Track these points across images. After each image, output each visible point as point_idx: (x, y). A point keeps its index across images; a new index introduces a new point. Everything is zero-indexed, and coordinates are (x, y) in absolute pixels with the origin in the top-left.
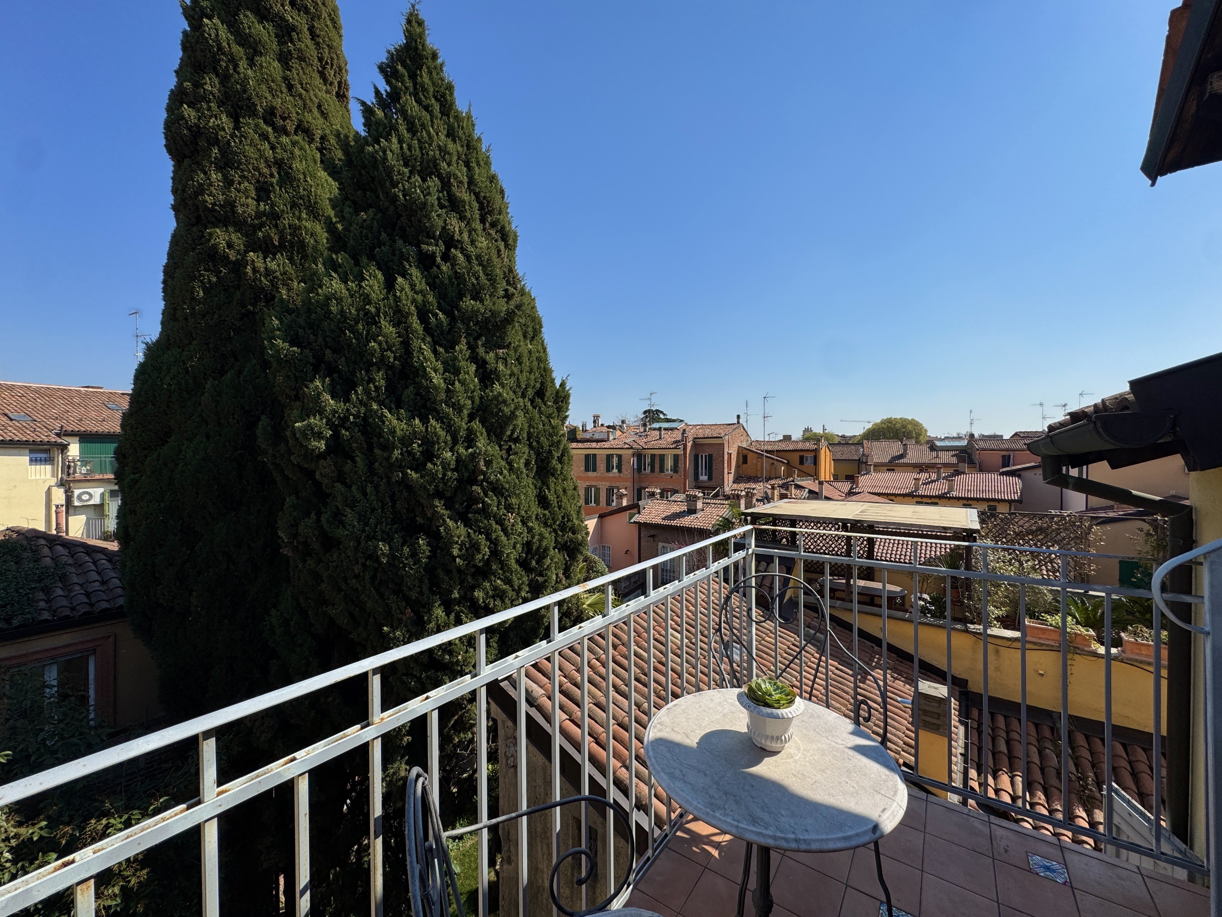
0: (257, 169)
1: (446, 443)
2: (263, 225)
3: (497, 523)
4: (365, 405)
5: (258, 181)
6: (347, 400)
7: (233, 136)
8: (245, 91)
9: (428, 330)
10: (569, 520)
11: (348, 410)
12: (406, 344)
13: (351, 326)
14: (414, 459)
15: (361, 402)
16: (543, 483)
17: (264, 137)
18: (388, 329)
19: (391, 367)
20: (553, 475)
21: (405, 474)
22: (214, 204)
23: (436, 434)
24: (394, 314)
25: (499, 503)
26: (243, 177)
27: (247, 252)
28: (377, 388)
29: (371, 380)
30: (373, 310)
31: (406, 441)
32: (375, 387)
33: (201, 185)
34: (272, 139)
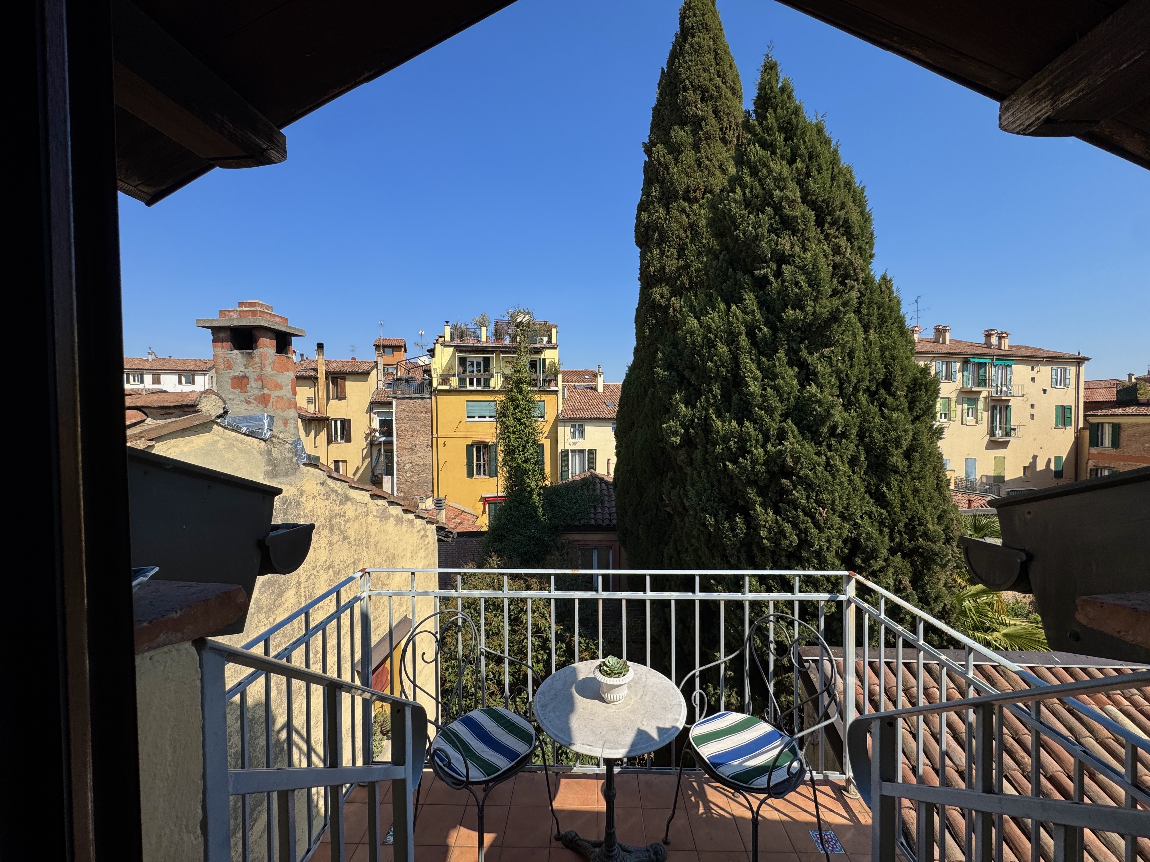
0: (678, 237)
1: (757, 441)
2: (680, 276)
3: (806, 514)
4: (707, 410)
5: (679, 245)
6: (694, 407)
7: (666, 219)
8: (672, 185)
9: (754, 343)
10: (921, 524)
11: (694, 414)
12: (735, 358)
14: (731, 453)
15: (703, 407)
16: (881, 479)
17: (683, 211)
18: (723, 349)
19: (725, 378)
20: (896, 472)
21: (725, 465)
22: (654, 272)
23: (748, 433)
24: (728, 336)
25: (808, 497)
26: (670, 246)
27: (671, 298)
28: (715, 397)
29: (711, 391)
30: (712, 336)
31: (725, 439)
32: (713, 395)
33: (649, 261)
34: (688, 210)
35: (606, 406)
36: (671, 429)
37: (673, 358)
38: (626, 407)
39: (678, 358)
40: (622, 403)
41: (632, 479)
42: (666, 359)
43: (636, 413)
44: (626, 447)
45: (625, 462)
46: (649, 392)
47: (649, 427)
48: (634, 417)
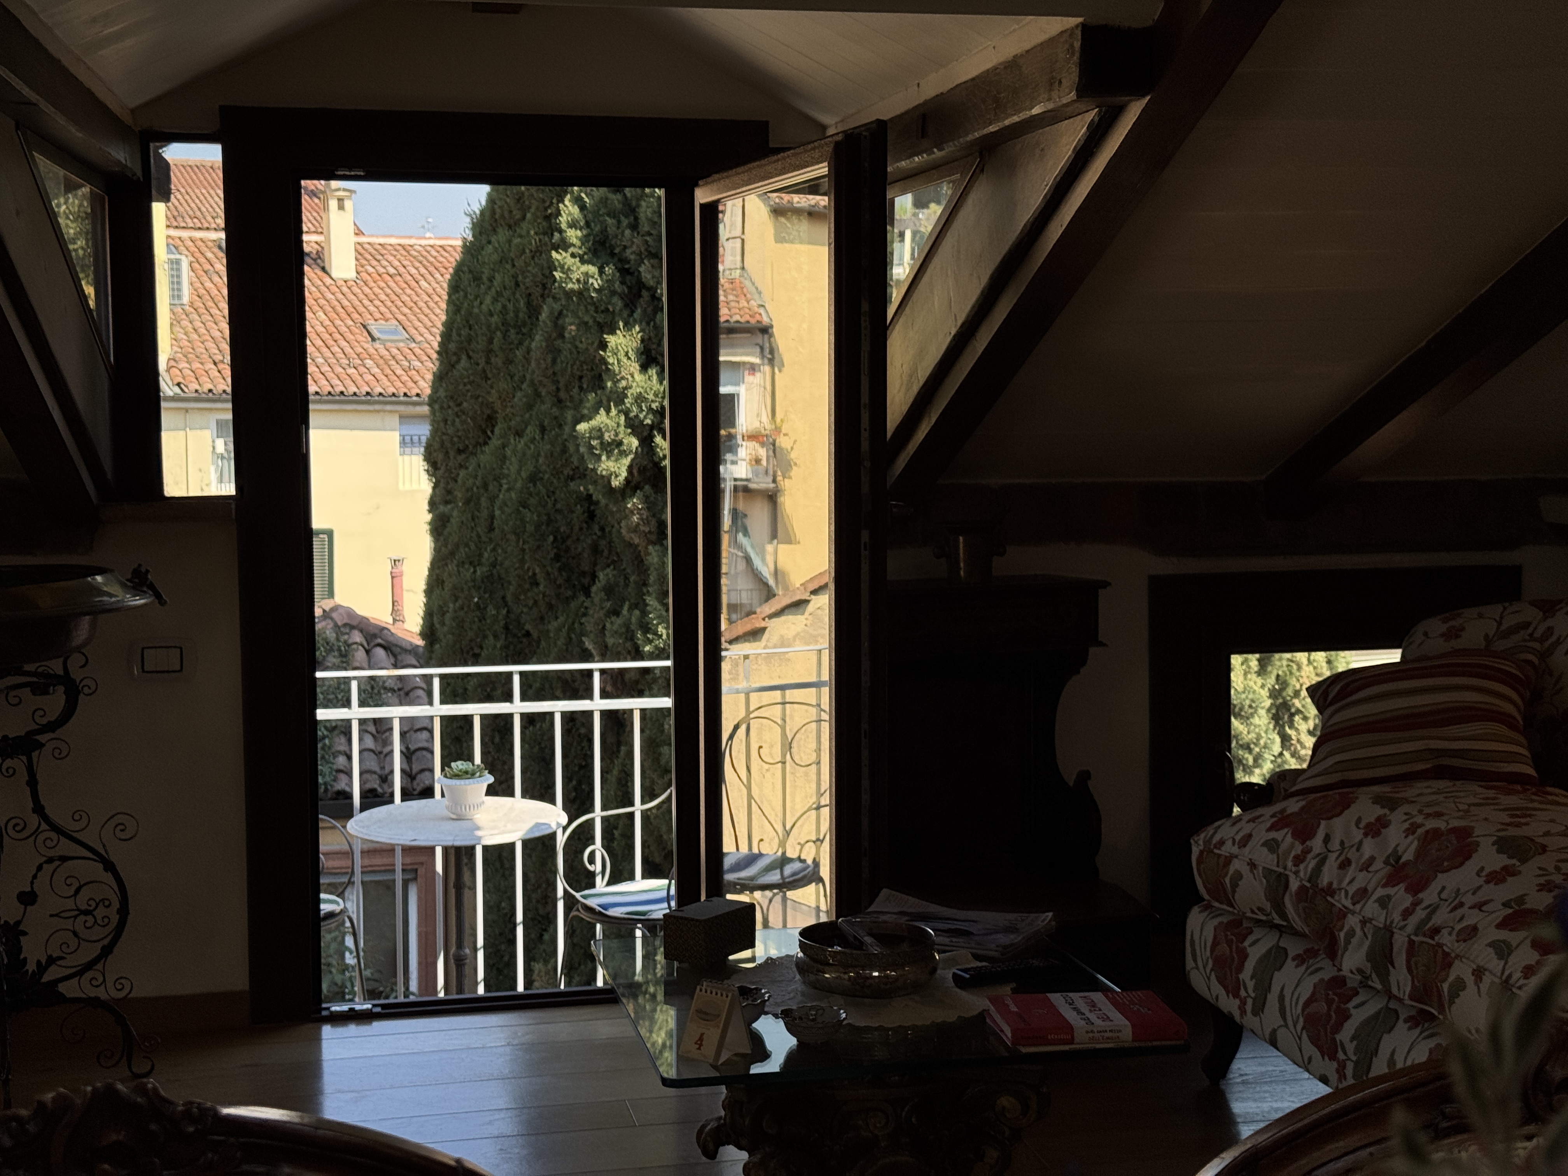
35: (373, 339)
36: (601, 437)
37: (610, 221)
38: (464, 362)
39: (625, 222)
40: (452, 346)
41: (491, 611)
42: (588, 224)
43: (502, 385)
44: (467, 502)
45: (462, 552)
46: (544, 315)
47: (543, 429)
48: (493, 397)
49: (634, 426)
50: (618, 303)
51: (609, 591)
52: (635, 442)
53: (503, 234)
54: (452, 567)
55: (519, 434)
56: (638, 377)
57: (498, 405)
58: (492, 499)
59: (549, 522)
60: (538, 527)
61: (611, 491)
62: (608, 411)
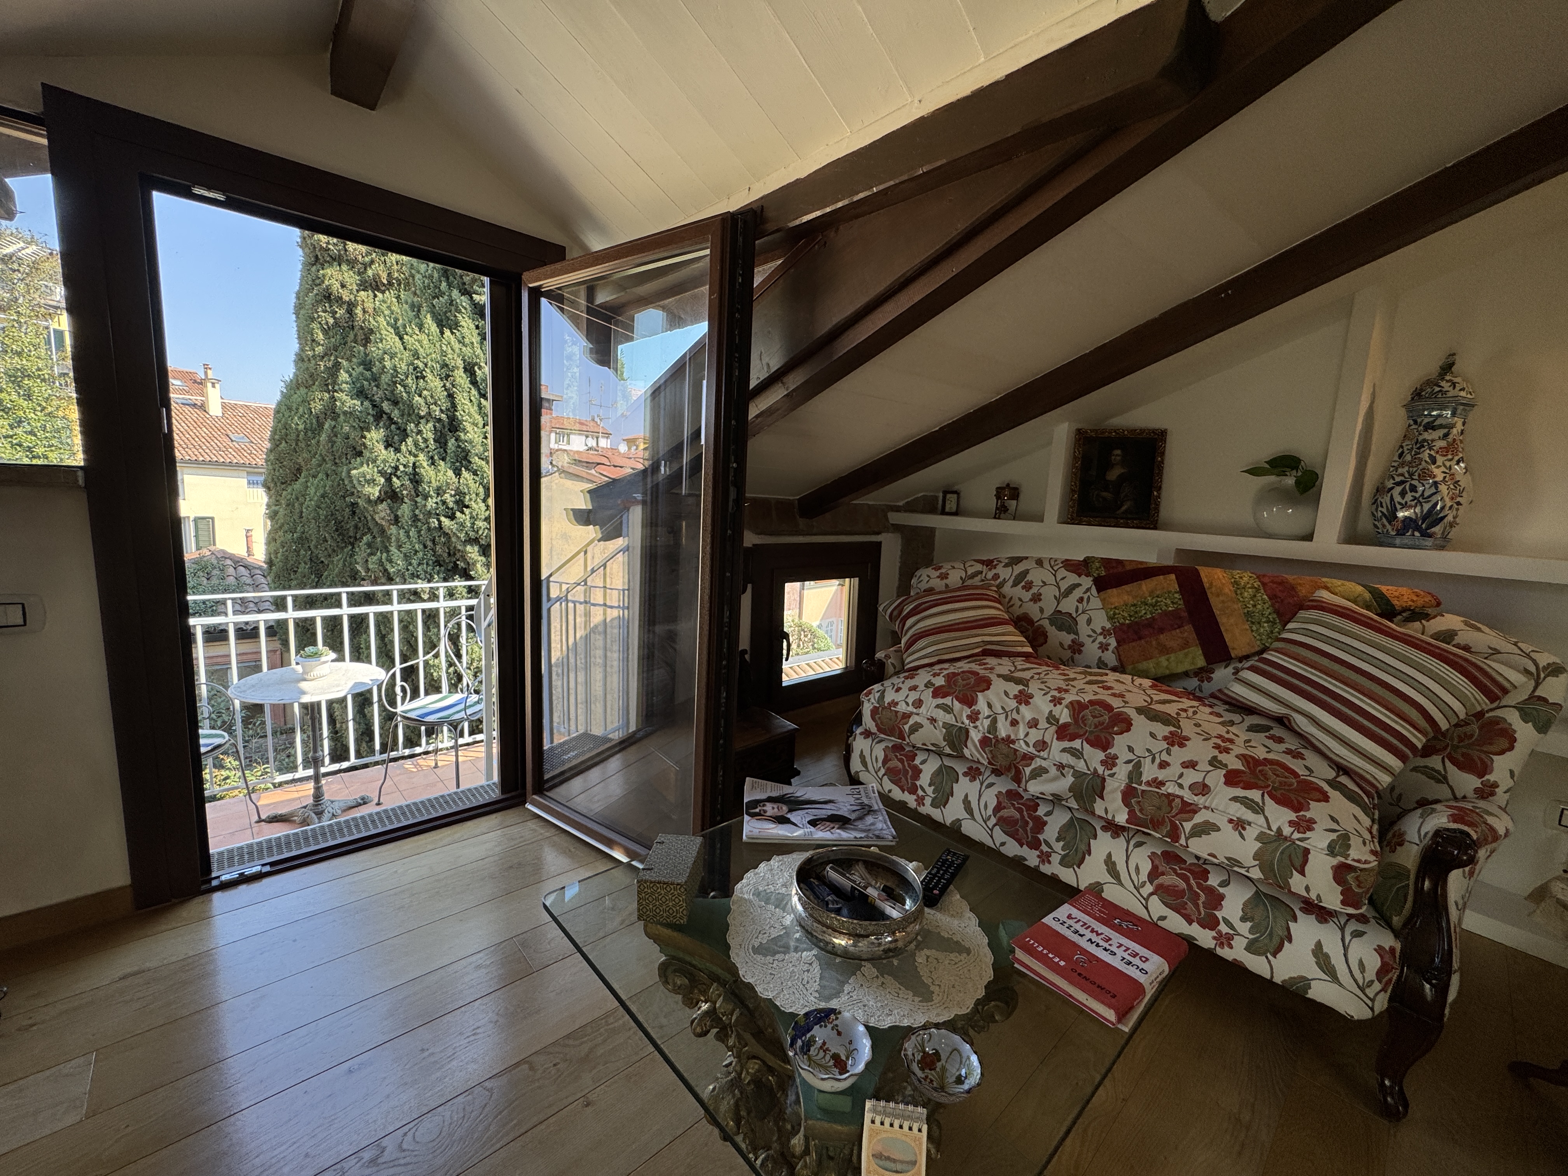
4: (416, 456)
11: (398, 460)
12: (451, 397)
13: (402, 380)
14: (448, 508)
15: (410, 452)
18: (434, 383)
19: (439, 420)
21: (440, 522)
27: (358, 291)
28: (426, 440)
30: (421, 365)
31: (439, 491)
32: (423, 438)
35: (232, 441)
36: (365, 477)
37: (365, 383)
38: (284, 444)
39: (373, 384)
40: (277, 437)
41: (302, 552)
42: (353, 383)
43: (305, 455)
44: (288, 505)
45: (286, 527)
46: (326, 426)
47: (327, 476)
48: (300, 460)
49: (382, 473)
50: (371, 419)
51: (369, 545)
52: (382, 480)
53: (303, 391)
54: (281, 533)
55: (314, 477)
56: (384, 451)
57: (303, 464)
58: (302, 504)
59: (332, 515)
60: (326, 517)
61: (369, 501)
62: (368, 465)
